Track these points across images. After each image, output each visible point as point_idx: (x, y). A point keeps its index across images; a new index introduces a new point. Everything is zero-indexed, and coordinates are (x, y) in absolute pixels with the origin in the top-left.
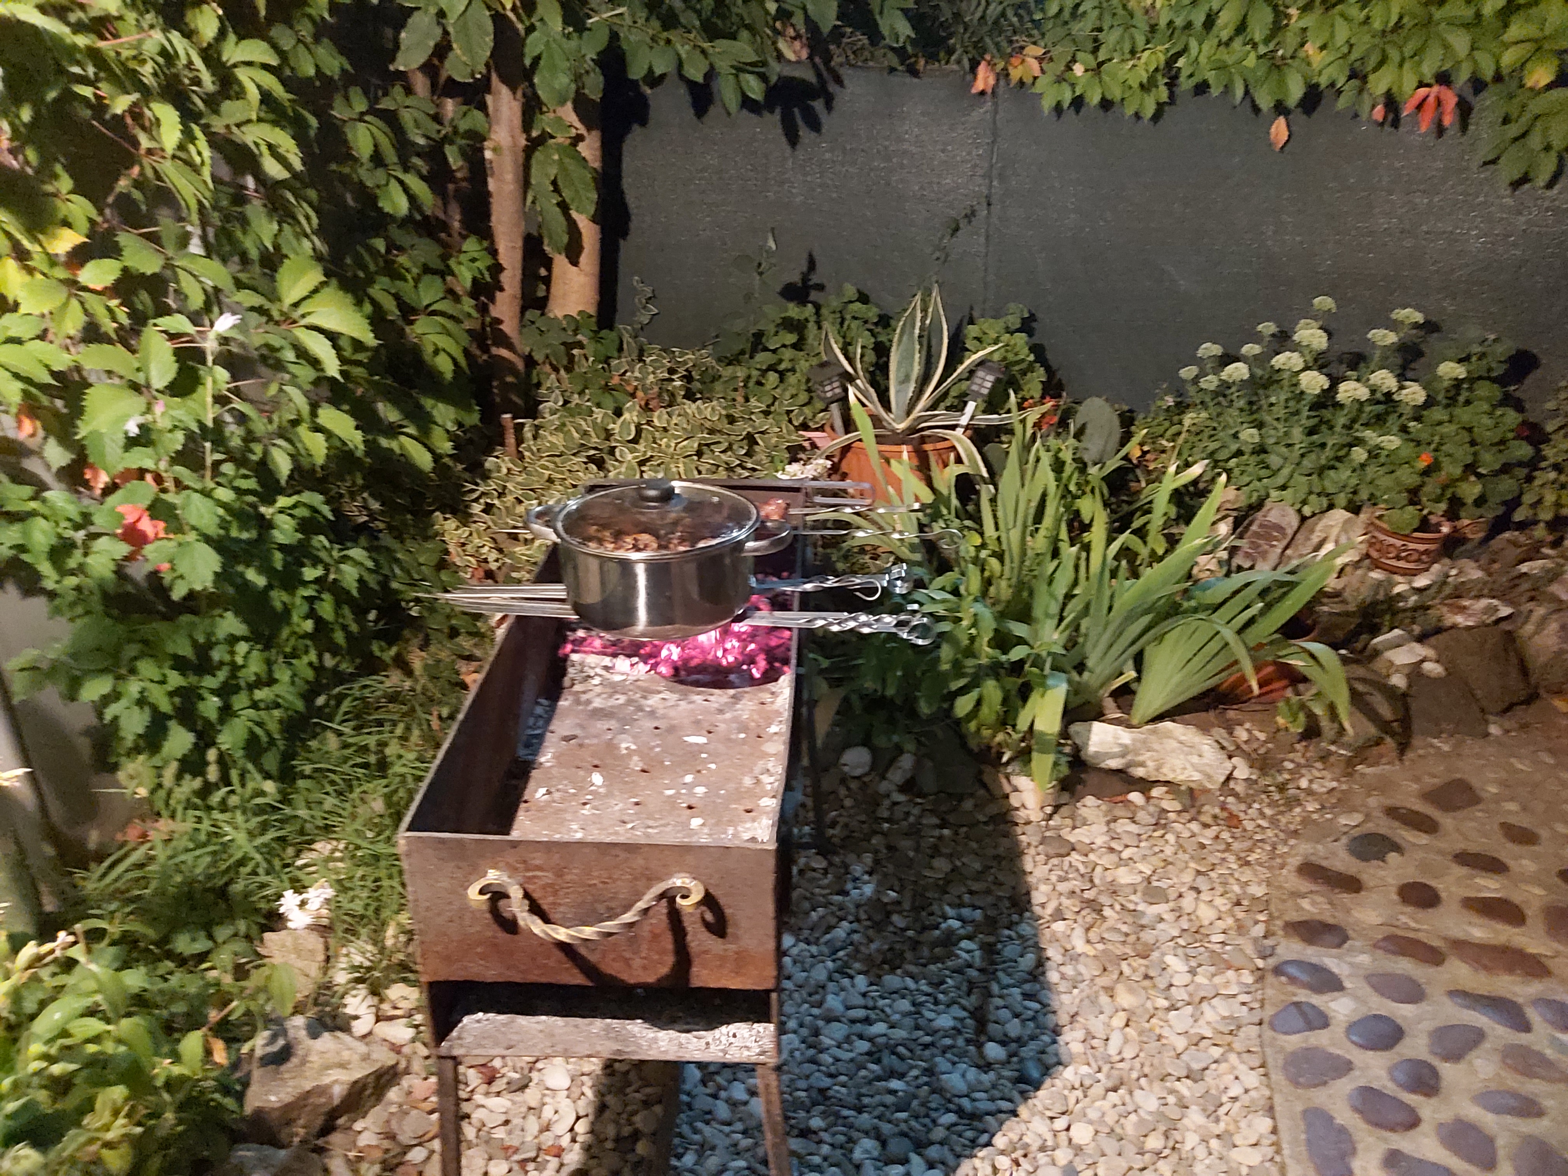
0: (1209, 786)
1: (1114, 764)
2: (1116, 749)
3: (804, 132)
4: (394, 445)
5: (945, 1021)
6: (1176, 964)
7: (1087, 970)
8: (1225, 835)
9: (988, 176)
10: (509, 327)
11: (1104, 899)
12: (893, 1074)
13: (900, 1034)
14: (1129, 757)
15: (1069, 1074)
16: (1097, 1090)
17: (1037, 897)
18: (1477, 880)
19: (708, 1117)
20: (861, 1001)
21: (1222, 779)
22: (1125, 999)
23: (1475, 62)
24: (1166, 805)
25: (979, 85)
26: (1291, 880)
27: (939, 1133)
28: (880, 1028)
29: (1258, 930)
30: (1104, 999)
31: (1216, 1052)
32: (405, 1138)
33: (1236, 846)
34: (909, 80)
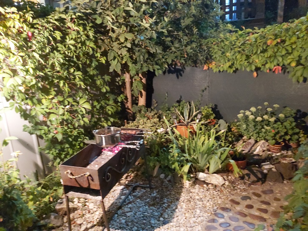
0: (219, 185)
1: (203, 180)
2: (203, 177)
3: (180, 77)
4: (102, 124)
5: (156, 214)
6: (198, 211)
7: (183, 210)
8: (219, 194)
9: (208, 83)
10: (130, 107)
11: (192, 200)
12: (145, 220)
13: (149, 215)
14: (205, 179)
15: (171, 224)
16: (175, 227)
17: (181, 199)
18: (263, 206)
19: (115, 221)
20: (145, 210)
21: (222, 184)
22: (187, 215)
23: (283, 62)
24: (210, 187)
25: (205, 68)
26: (227, 201)
27: (147, 228)
28: (146, 213)
29: (215, 208)
30: (184, 214)
31: (197, 224)
32: (75, 217)
33: (220, 195)
34: (196, 68)
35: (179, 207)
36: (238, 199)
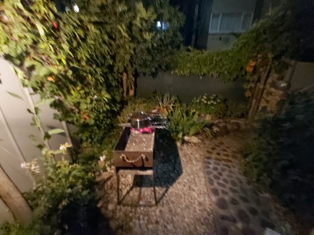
0: (197, 143)
1: (187, 141)
3: (155, 78)
5: (171, 169)
6: (194, 162)
7: (185, 163)
8: (199, 148)
9: (173, 82)
10: (125, 97)
11: (187, 155)
12: (166, 175)
15: (184, 174)
16: (187, 176)
17: (180, 155)
18: (224, 152)
20: (162, 167)
22: (189, 166)
23: (220, 71)
24: (193, 145)
25: (172, 73)
27: (170, 181)
28: (164, 170)
29: (202, 158)
31: (199, 171)
34: (165, 73)
35: (182, 161)
36: (210, 150)
